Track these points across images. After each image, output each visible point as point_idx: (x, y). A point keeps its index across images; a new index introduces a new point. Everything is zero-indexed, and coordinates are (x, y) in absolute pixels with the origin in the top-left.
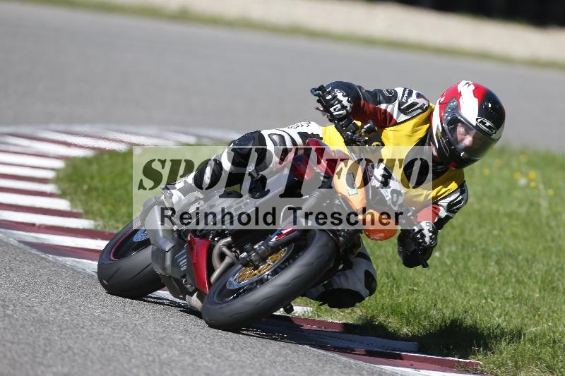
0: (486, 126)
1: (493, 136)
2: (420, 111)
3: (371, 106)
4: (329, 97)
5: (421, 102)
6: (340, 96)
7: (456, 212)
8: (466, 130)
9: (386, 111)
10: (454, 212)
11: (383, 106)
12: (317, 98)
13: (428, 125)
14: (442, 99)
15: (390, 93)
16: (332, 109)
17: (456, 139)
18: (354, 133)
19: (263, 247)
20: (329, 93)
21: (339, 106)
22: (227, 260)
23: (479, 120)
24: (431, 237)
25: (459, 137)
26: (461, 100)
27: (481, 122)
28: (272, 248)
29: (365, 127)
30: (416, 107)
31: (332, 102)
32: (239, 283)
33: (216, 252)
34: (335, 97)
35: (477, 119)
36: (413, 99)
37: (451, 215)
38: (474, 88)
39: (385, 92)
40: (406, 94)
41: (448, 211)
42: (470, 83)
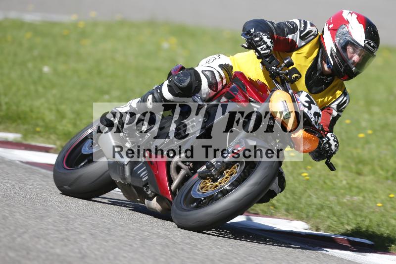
0: (371, 46)
1: (375, 53)
4: (257, 39)
5: (314, 29)
6: (265, 38)
7: (343, 111)
9: (292, 40)
10: (341, 111)
11: (290, 37)
14: (331, 26)
15: (292, 25)
16: (259, 49)
17: (348, 57)
18: (277, 67)
19: (219, 163)
22: (182, 172)
23: (366, 42)
26: (349, 26)
27: (368, 43)
29: (285, 62)
30: (311, 34)
31: (260, 43)
32: (203, 193)
33: (173, 166)
34: (262, 39)
35: (365, 41)
36: (309, 28)
37: (340, 113)
38: (356, 16)
39: (289, 25)
40: (303, 25)
41: (338, 111)
42: (352, 12)
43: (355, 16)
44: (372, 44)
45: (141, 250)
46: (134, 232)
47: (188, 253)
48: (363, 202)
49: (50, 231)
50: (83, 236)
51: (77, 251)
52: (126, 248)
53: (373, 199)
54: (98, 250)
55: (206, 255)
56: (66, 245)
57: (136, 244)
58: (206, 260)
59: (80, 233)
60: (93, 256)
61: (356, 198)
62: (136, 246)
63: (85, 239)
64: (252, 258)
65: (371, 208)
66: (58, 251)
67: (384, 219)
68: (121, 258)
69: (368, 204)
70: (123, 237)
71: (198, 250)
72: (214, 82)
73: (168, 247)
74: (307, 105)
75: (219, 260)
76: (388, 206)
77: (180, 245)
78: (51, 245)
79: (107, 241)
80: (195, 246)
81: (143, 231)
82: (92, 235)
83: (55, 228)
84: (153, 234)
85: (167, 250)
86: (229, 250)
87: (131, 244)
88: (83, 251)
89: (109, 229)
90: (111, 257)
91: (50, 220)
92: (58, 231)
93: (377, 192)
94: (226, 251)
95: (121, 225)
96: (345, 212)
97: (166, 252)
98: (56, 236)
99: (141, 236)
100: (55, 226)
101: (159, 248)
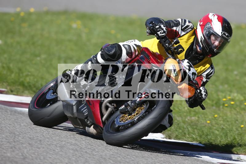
1: (229, 40)
2: (190, 29)
3: (169, 29)
4: (157, 27)
5: (191, 25)
8: (215, 38)
9: (176, 31)
11: (174, 28)
13: (194, 36)
14: (201, 23)
15: (177, 22)
16: (159, 33)
19: (133, 104)
22: (110, 109)
23: (223, 33)
25: (212, 42)
26: (212, 23)
27: (224, 34)
28: (138, 104)
29: (174, 41)
33: (103, 106)
34: (160, 27)
36: (187, 23)
37: (208, 80)
39: (175, 22)
40: (183, 22)
41: (206, 78)
42: (215, 14)
43: (216, 17)
44: (227, 35)
45: (61, 153)
46: (57, 142)
47: (90, 154)
48: (198, 121)
49: (3, 143)
50: (24, 145)
51: (20, 154)
52: (51, 152)
53: (204, 118)
54: (34, 154)
55: (101, 155)
56: (14, 151)
57: (58, 150)
58: (101, 158)
59: (22, 143)
60: (30, 157)
61: (193, 118)
62: (57, 150)
63: (25, 147)
64: (129, 157)
65: (203, 124)
66: (9, 155)
67: (211, 131)
68: (49, 159)
69: (201, 122)
70: (50, 145)
71: (96, 152)
73: (77, 151)
74: (188, 68)
75: (109, 159)
76: (214, 122)
77: (84, 149)
78: (5, 151)
79: (39, 148)
80: (94, 150)
81: (62, 141)
82: (29, 144)
83: (7, 141)
84: (68, 143)
85: (76, 153)
86: (115, 152)
87: (54, 149)
88: (24, 155)
89: (40, 140)
90: (42, 158)
91: (3, 136)
92: (8, 142)
93: (206, 114)
94: (113, 152)
95: (48, 138)
96: (186, 127)
97: (76, 154)
98: (8, 145)
99: (60, 145)
100: (6, 139)
101: (72, 151)
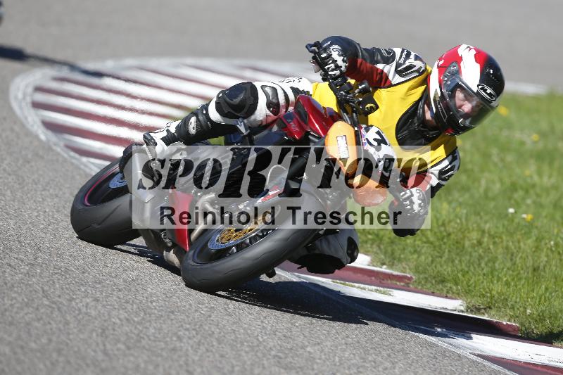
0: (486, 93)
1: (493, 104)
2: (417, 74)
3: (369, 65)
4: (324, 55)
5: (418, 64)
7: (447, 180)
9: (382, 71)
10: (445, 180)
11: (380, 66)
12: (313, 55)
14: (441, 62)
15: (389, 53)
16: (326, 67)
17: (455, 104)
18: (348, 93)
20: (325, 50)
21: (332, 66)
23: (480, 87)
24: (420, 205)
26: (462, 64)
27: (482, 89)
29: (360, 87)
30: (413, 70)
31: (327, 60)
34: (330, 56)
35: (478, 86)
36: (411, 61)
37: (443, 183)
38: (475, 53)
39: (384, 52)
40: (404, 56)
41: (440, 178)
42: (471, 47)
43: (473, 52)
44: (489, 91)
72: (274, 101)
74: (375, 144)
